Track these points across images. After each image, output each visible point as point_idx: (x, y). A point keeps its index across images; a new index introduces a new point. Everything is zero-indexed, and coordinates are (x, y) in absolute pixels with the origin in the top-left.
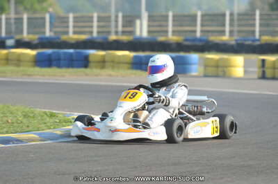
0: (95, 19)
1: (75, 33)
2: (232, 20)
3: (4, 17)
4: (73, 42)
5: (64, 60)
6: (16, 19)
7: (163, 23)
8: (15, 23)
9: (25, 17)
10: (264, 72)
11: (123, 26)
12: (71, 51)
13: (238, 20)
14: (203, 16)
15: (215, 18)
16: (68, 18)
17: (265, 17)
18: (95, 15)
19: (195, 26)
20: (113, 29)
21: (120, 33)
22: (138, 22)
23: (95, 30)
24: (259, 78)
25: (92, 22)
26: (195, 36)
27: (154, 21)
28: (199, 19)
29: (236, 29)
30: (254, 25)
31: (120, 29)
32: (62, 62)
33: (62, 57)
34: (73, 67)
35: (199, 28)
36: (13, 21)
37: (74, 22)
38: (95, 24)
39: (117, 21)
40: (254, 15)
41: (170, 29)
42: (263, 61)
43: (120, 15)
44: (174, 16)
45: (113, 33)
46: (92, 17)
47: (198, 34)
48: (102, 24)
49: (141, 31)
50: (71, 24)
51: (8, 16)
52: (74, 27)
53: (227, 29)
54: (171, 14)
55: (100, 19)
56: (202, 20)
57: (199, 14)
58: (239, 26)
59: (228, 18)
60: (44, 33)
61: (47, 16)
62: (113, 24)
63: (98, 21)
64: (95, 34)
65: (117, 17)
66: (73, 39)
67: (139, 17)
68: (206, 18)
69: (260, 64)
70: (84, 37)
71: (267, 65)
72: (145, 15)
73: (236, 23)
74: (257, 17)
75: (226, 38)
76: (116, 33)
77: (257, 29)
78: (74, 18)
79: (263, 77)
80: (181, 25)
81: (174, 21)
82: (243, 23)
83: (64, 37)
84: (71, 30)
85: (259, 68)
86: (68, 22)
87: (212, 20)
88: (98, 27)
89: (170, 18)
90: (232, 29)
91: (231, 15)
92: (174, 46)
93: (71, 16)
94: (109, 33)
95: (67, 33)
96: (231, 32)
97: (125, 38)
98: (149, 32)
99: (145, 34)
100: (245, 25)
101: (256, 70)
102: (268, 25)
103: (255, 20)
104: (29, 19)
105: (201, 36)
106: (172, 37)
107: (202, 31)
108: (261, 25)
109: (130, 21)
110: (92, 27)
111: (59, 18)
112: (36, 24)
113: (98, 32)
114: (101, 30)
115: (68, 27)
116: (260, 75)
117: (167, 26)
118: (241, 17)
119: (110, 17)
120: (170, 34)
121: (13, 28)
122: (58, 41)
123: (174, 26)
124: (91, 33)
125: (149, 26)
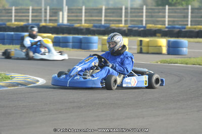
1: (16, 20)
2: (126, 12)
4: (15, 27)
5: (7, 39)
7: (78, 14)
10: (141, 49)
11: (50, 16)
12: (12, 33)
13: (131, 12)
14: (106, 9)
15: (115, 11)
16: (12, 10)
17: (150, 11)
18: (31, 8)
19: (101, 16)
20: (43, 18)
21: (48, 21)
22: (61, 13)
23: (30, 18)
24: (138, 53)
25: (29, 13)
26: (101, 23)
27: (72, 13)
28: (104, 11)
29: (129, 19)
30: (142, 16)
31: (48, 18)
32: (6, 40)
33: (6, 37)
34: (13, 44)
35: (103, 18)
37: (15, 12)
38: (31, 14)
39: (46, 12)
40: (143, 9)
41: (83, 18)
42: (141, 41)
43: (48, 8)
44: (86, 9)
45: (43, 21)
46: (29, 9)
47: (103, 23)
48: (35, 14)
49: (63, 20)
52: (15, 16)
53: (123, 19)
54: (84, 8)
56: (105, 13)
57: (104, 8)
58: (131, 17)
59: (124, 11)
62: (43, 14)
63: (32, 12)
64: (30, 22)
65: (46, 9)
66: (14, 25)
67: (62, 10)
68: (109, 11)
69: (139, 43)
70: (22, 23)
71: (143, 44)
72: (66, 8)
73: (129, 15)
74: (144, 11)
75: (122, 25)
76: (45, 20)
77: (144, 19)
78: (15, 9)
79: (141, 52)
80: (91, 16)
81: (85, 13)
82: (134, 14)
83: (8, 24)
84: (13, 18)
85: (138, 46)
86: (11, 13)
87: (113, 13)
88: (32, 16)
89: (84, 11)
90: (126, 19)
91: (126, 9)
92: (84, 30)
93: (14, 8)
94: (41, 20)
95: (11, 20)
96: (126, 21)
97: (51, 25)
98: (68, 20)
99: (65, 22)
100: (136, 16)
101: (136, 47)
102: (152, 17)
103: (143, 12)
105: (105, 23)
106: (84, 25)
107: (105, 20)
108: (147, 16)
109: (55, 12)
110: (28, 16)
111: (5, 9)
113: (32, 20)
115: (11, 16)
116: (139, 51)
117: (81, 16)
118: (133, 10)
119: (41, 9)
120: (83, 22)
122: (4, 26)
123: (85, 16)
124: (28, 20)
125: (68, 16)
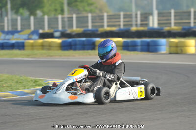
0: (122, 16)
1: (108, 26)
3: (60, 17)
6: (68, 18)
8: (68, 20)
9: (75, 16)
11: (141, 21)
12: (84, 39)
19: (189, 19)
20: (134, 23)
21: (139, 26)
22: (151, 17)
23: (122, 24)
25: (119, 18)
26: (190, 26)
31: (139, 22)
32: (78, 46)
33: (78, 43)
36: (66, 19)
37: (108, 19)
38: (122, 19)
39: (136, 18)
45: (134, 26)
46: (120, 15)
47: (192, 25)
49: (153, 24)
50: (106, 20)
51: (63, 16)
52: (108, 22)
54: (173, 11)
55: (125, 16)
60: (87, 27)
61: (90, 15)
62: (134, 19)
63: (124, 18)
64: (122, 27)
67: (152, 14)
70: (114, 29)
76: (136, 25)
80: (182, 19)
81: (175, 16)
83: (100, 30)
84: (106, 24)
86: (103, 19)
88: (124, 21)
89: (173, 15)
94: (131, 25)
95: (103, 26)
98: (159, 24)
104: (77, 17)
109: (145, 17)
110: (119, 22)
112: (82, 21)
113: (124, 25)
114: (126, 23)
115: (103, 22)
117: (170, 20)
119: (132, 15)
120: (173, 25)
121: (67, 24)
123: (175, 19)
124: (119, 25)
125: (159, 20)
